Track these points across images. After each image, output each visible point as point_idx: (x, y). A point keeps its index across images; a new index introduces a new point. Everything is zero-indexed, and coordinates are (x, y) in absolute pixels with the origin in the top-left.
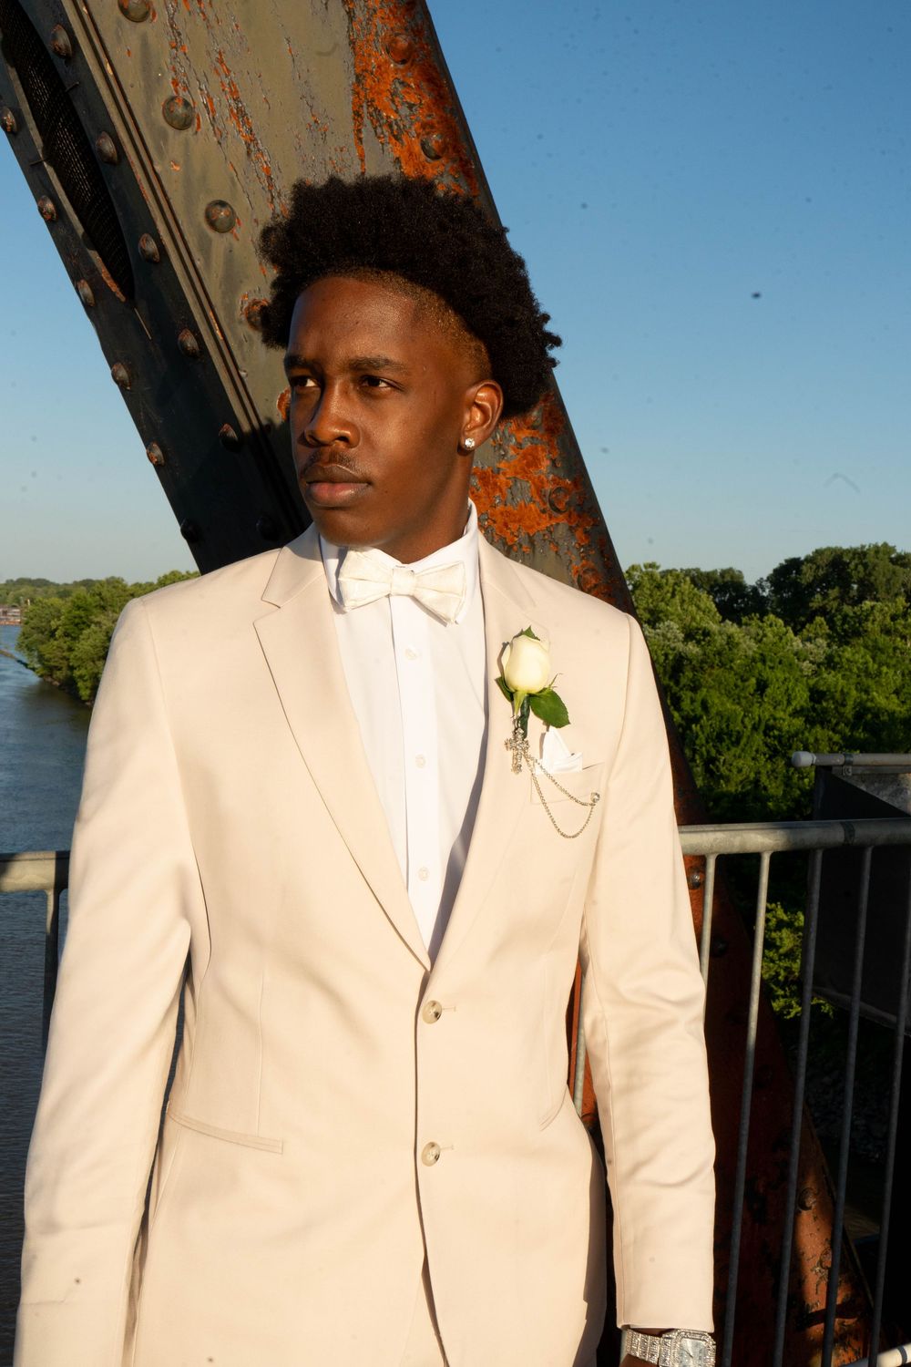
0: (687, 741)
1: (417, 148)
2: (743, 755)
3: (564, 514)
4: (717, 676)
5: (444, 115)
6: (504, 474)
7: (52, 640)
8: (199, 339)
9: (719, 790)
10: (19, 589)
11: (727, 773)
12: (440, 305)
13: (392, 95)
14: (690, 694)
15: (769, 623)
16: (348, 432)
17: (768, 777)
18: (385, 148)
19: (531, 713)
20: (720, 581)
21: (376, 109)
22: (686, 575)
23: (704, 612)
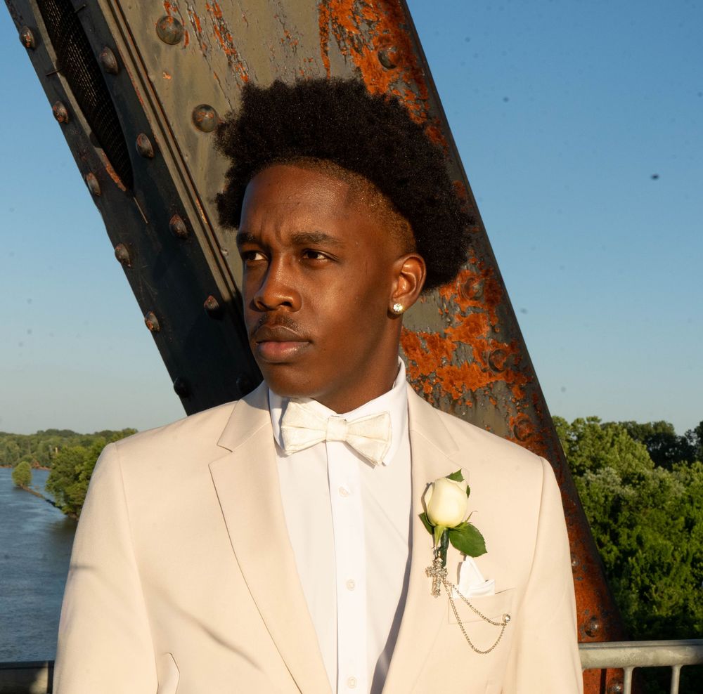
0: (624, 571)
1: (375, 59)
2: (673, 584)
3: (503, 373)
4: (651, 515)
5: (398, 30)
6: (450, 338)
7: (76, 482)
8: (187, 223)
9: (652, 615)
10: (48, 439)
11: (659, 599)
12: (370, 188)
13: (353, 14)
14: (626, 530)
15: (696, 469)
16: (291, 298)
17: (695, 603)
18: (347, 59)
19: (450, 545)
20: (654, 432)
21: (340, 26)
22: (624, 427)
23: (639, 459)
